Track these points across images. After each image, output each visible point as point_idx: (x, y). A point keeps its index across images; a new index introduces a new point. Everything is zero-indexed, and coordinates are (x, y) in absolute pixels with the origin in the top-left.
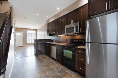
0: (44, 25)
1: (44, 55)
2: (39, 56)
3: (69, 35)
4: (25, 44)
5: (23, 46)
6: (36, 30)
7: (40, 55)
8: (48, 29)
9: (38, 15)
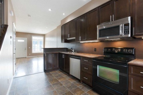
0: (56, 28)
1: (59, 72)
2: (51, 73)
3: (101, 41)
4: (30, 54)
5: (27, 57)
6: (44, 36)
7: (53, 72)
8: (63, 34)
9: (50, 10)
